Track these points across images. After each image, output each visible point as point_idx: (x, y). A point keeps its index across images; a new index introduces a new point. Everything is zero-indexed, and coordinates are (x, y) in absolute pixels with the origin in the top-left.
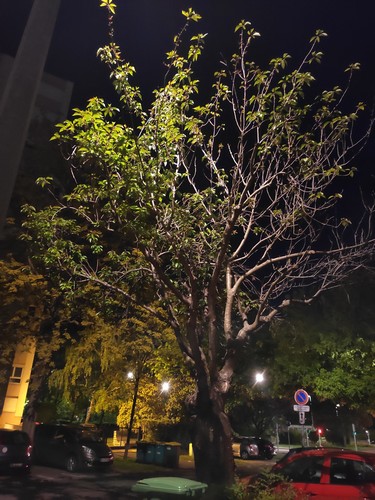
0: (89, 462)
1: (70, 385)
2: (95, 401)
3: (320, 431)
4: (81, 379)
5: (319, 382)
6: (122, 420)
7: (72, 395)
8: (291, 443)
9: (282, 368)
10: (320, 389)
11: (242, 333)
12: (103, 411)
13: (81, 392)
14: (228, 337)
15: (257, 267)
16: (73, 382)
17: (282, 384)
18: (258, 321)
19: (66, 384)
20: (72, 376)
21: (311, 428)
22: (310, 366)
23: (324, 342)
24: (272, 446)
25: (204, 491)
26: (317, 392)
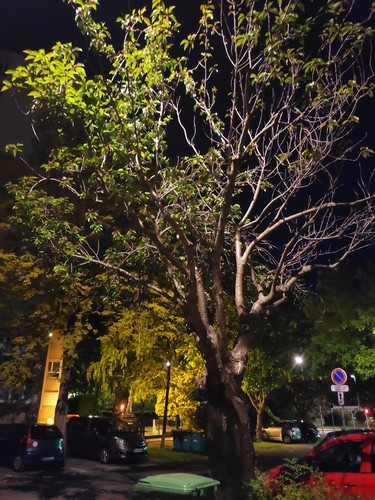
0: (122, 453)
1: (108, 376)
2: (134, 391)
3: (367, 411)
4: (118, 370)
5: (360, 359)
6: (159, 409)
7: (111, 386)
8: (336, 425)
9: (319, 348)
10: (361, 367)
11: (256, 306)
12: (141, 400)
13: (119, 383)
14: (240, 311)
15: (269, 229)
16: (110, 373)
17: (320, 365)
18: (274, 291)
19: (104, 375)
20: (108, 367)
21: (357, 408)
22: (349, 344)
23: (363, 317)
24: (315, 429)
25: (216, 489)
26: (358, 370)
